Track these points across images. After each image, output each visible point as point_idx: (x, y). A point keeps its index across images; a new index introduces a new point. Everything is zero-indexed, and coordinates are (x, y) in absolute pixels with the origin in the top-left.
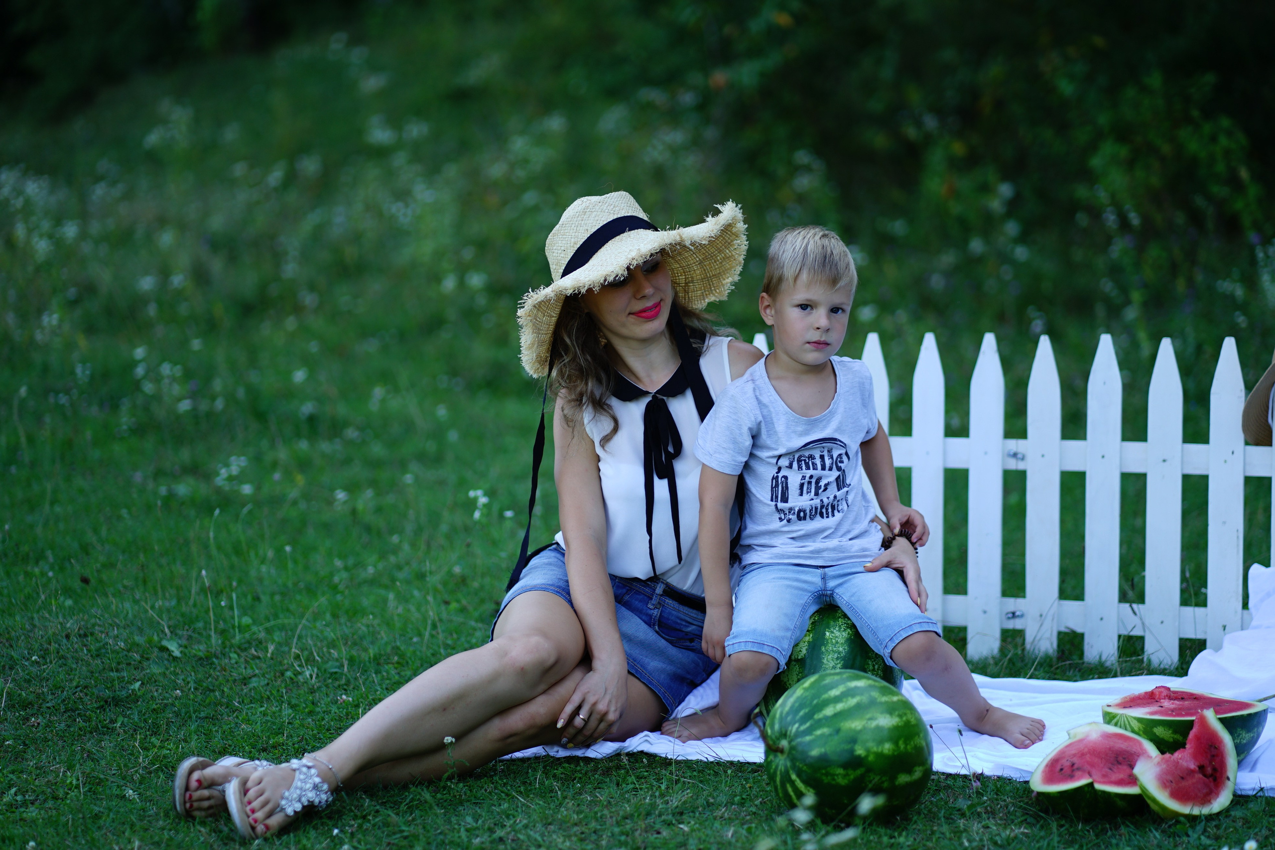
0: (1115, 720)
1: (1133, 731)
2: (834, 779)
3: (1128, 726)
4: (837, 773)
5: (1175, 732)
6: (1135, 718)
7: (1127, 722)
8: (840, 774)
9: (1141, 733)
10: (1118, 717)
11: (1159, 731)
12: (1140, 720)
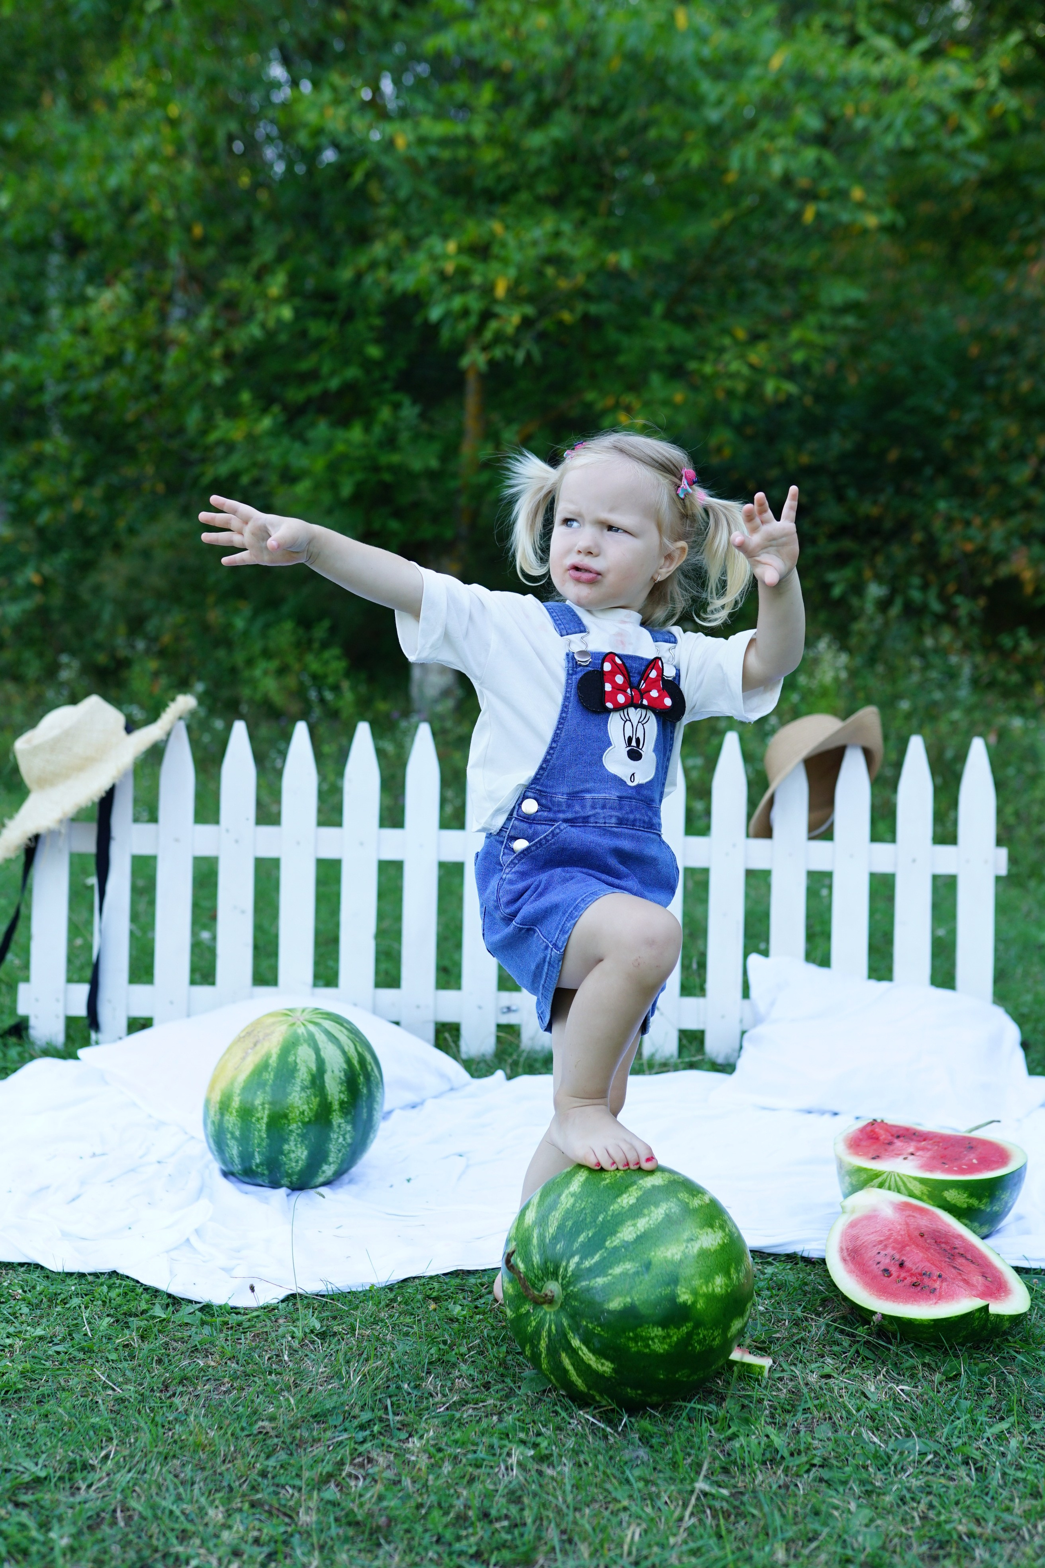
0: (880, 1180)
1: (912, 1195)
2: (648, 1346)
3: (902, 1188)
4: (653, 1335)
5: (971, 1196)
6: (915, 1179)
7: (900, 1183)
8: (656, 1336)
9: (925, 1197)
10: (884, 1176)
11: (952, 1196)
12: (923, 1181)
